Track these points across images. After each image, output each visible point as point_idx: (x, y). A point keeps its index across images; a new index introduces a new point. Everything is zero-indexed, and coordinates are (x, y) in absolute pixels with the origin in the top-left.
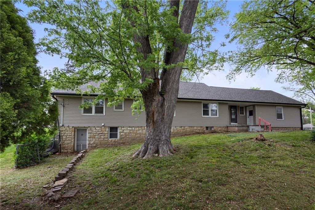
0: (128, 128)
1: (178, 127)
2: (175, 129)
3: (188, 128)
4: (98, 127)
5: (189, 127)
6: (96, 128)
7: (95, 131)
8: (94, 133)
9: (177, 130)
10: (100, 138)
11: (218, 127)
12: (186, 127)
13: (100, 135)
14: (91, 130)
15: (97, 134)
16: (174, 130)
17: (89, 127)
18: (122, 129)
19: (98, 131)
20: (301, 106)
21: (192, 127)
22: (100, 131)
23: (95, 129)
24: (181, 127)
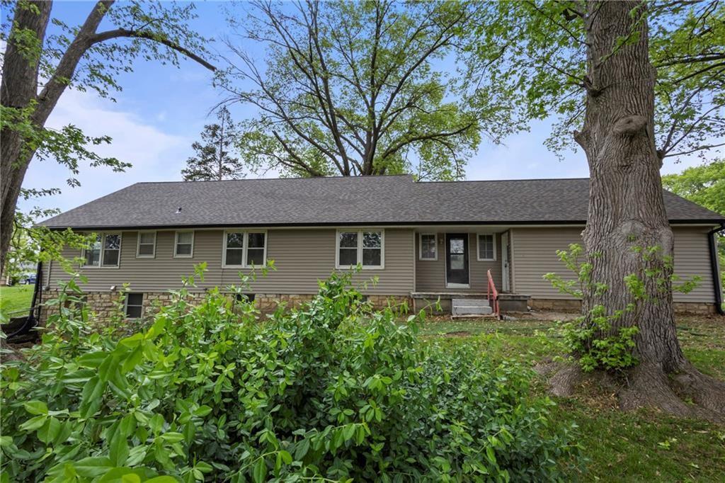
0: (161, 297)
1: (271, 296)
2: (263, 300)
3: (298, 297)
4: (105, 293)
5: (300, 295)
6: (102, 296)
7: (99, 302)
8: (97, 305)
9: (268, 302)
10: (107, 316)
11: (381, 298)
12: (291, 296)
13: (108, 309)
14: (93, 299)
15: (101, 309)
16: (261, 302)
17: (90, 292)
18: (150, 297)
19: (104, 302)
20: (712, 227)
21: (307, 295)
22: (109, 302)
23: (100, 296)
24: (280, 295)
